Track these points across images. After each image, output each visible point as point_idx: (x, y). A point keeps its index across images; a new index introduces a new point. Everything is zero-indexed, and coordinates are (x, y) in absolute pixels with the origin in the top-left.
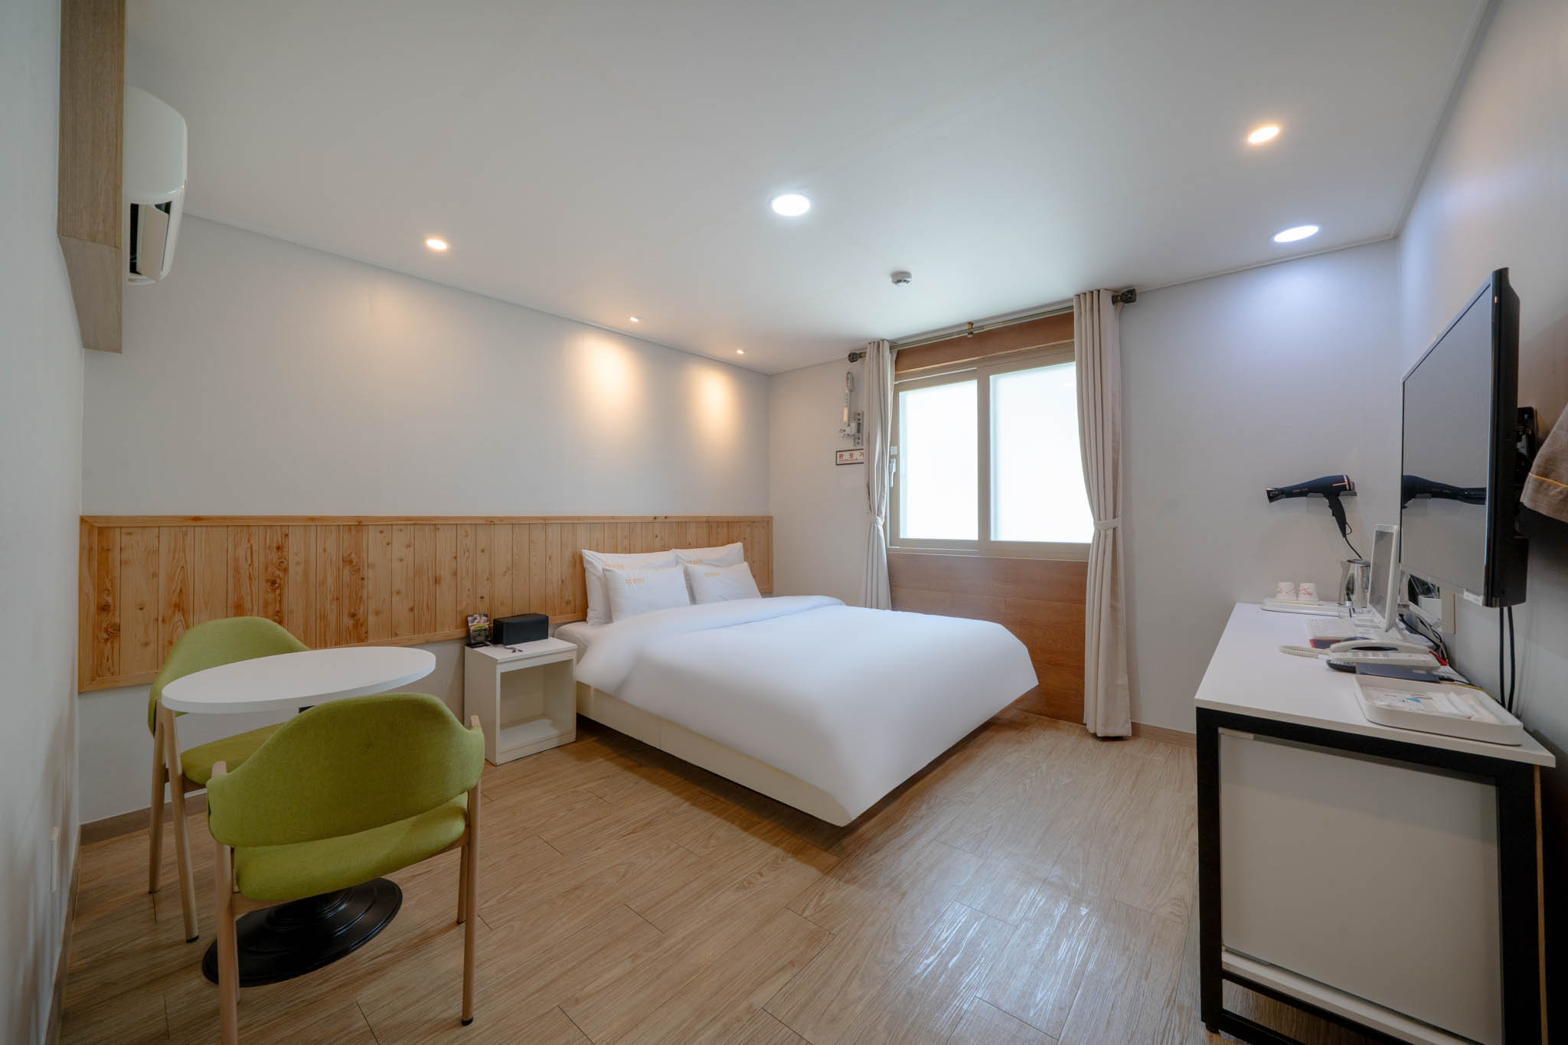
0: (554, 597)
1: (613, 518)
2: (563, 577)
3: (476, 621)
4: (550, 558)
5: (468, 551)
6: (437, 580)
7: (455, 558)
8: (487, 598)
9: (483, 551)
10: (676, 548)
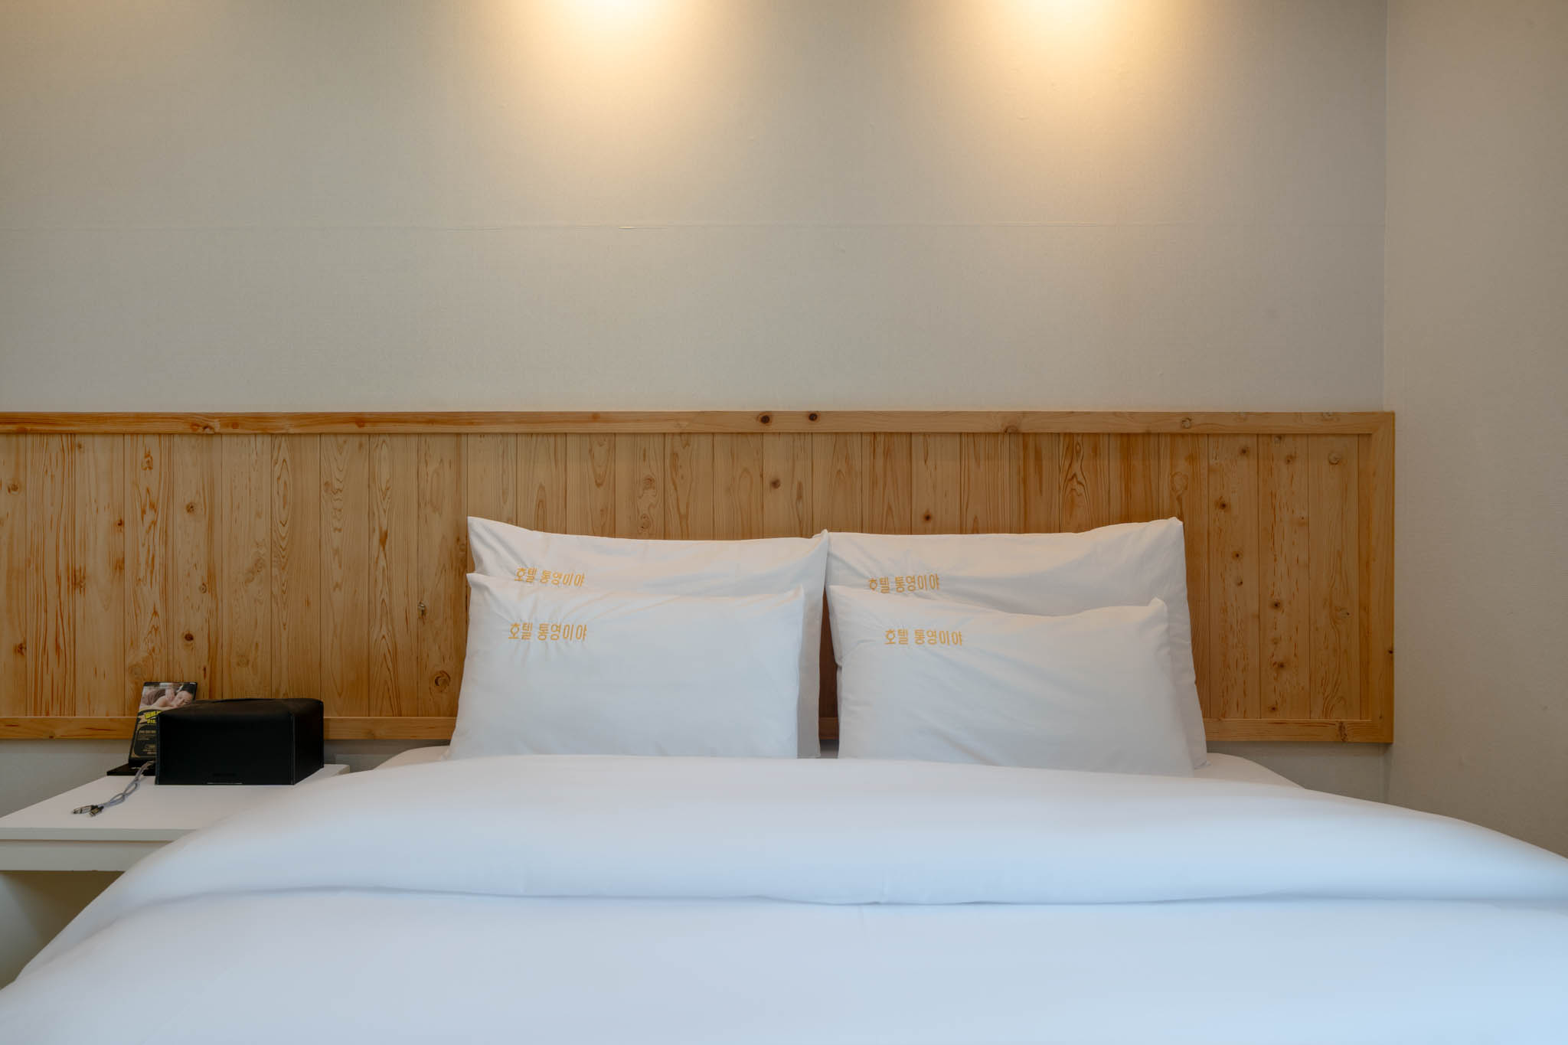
0: (395, 660)
1: (595, 417)
2: (426, 603)
3: (161, 700)
4: (383, 540)
5: (153, 506)
6: (77, 581)
7: (121, 523)
8: (200, 641)
9: (190, 508)
10: (832, 529)
